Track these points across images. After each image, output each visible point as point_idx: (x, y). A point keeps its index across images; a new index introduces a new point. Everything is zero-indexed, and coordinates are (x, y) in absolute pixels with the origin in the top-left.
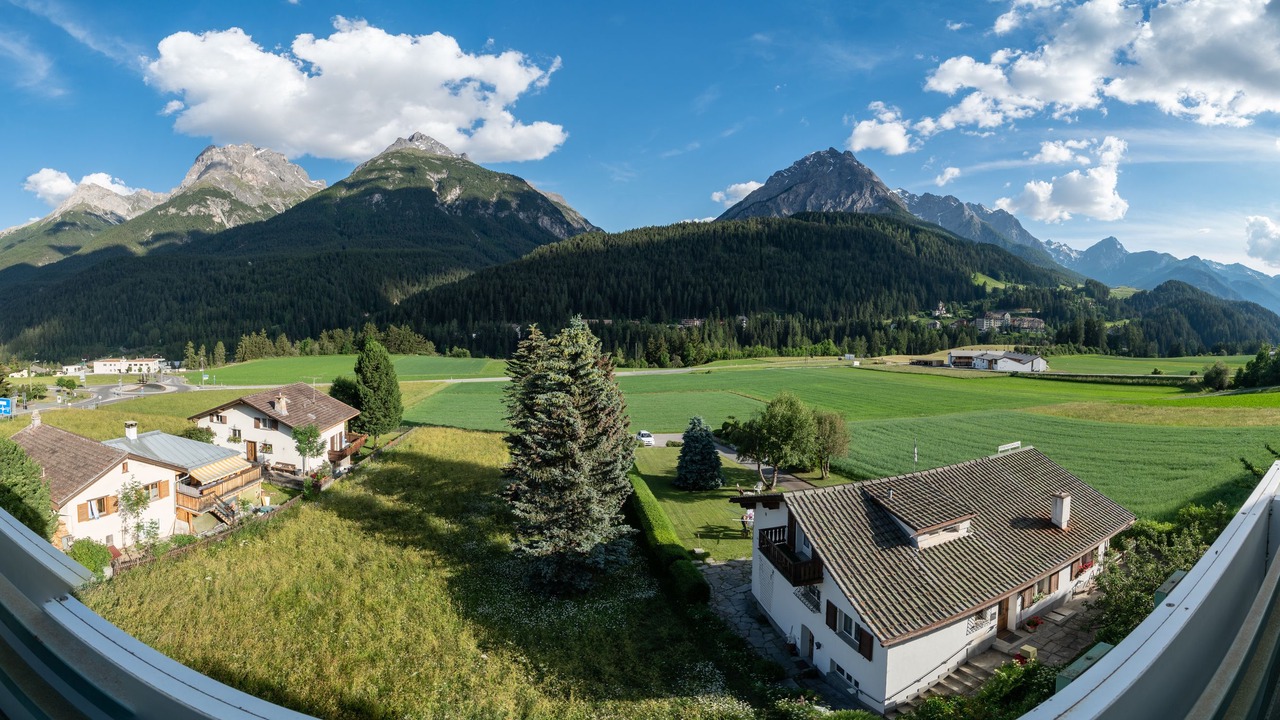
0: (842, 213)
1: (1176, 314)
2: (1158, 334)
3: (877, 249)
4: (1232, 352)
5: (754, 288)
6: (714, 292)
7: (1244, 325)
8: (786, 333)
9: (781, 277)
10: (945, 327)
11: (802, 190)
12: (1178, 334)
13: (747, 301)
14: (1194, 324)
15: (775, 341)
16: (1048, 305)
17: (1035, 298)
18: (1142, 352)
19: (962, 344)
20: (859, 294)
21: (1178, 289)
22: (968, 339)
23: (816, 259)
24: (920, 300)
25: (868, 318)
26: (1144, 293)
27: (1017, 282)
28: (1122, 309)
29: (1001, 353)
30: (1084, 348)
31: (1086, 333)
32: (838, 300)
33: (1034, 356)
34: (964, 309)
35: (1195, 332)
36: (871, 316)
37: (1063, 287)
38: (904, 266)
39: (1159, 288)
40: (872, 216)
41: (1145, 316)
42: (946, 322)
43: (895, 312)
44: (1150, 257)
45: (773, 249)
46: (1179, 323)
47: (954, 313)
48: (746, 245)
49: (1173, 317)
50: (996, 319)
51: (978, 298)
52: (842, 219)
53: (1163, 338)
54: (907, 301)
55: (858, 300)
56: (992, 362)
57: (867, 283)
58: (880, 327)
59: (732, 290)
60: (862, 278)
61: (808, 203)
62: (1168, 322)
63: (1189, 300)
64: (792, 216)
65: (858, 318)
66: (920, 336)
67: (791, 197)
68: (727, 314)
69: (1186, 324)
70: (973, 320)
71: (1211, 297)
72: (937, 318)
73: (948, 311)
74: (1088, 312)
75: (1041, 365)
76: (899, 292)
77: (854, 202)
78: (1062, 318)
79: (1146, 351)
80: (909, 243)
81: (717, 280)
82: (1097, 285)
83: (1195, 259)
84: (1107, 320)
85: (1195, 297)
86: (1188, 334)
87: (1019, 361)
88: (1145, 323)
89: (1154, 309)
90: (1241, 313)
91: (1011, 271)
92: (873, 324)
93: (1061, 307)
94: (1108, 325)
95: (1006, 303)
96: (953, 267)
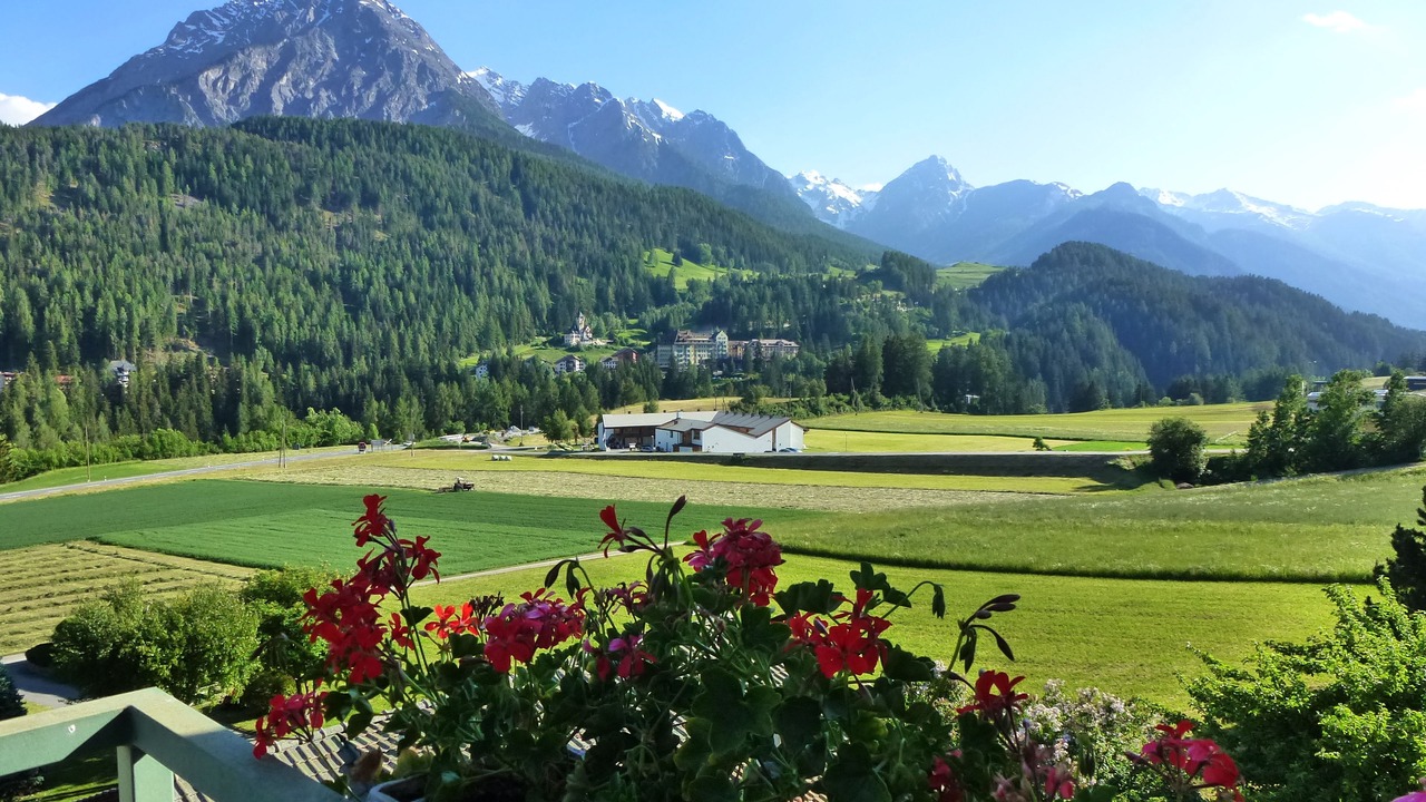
0: (356, 123)
1: (1083, 317)
2: (1044, 362)
3: (439, 204)
4: (1217, 396)
5: (146, 294)
6: (38, 306)
7: (1244, 330)
8: (234, 399)
9: (214, 271)
10: (591, 370)
11: (259, 62)
12: (1090, 360)
13: (130, 328)
14: (1126, 338)
15: (208, 416)
16: (806, 311)
17: (778, 298)
18: (1010, 401)
19: (627, 400)
20: (401, 304)
21: (1085, 261)
22: (638, 390)
23: (299, 229)
24: (536, 313)
25: (424, 356)
26: (1009, 273)
27: (738, 266)
28: (963, 312)
29: (709, 416)
30: (884, 400)
31: (887, 365)
32: (356, 320)
33: (775, 420)
34: (630, 327)
35: (1128, 354)
36: (431, 350)
37: (835, 272)
38: (500, 240)
39: (1044, 262)
40: (425, 130)
41: (1014, 325)
42: (593, 358)
43: (483, 340)
44: (1021, 194)
45: (191, 201)
46: (1090, 336)
47: (611, 336)
48: (122, 190)
49: (1078, 324)
50: (699, 346)
51: (659, 303)
52: (357, 136)
53: (1057, 369)
54: (509, 315)
55: (399, 317)
56: (690, 438)
57: (420, 280)
58: (454, 377)
59: (89, 300)
60: (407, 268)
61: (275, 96)
62: (1066, 335)
63: (1111, 282)
64: (237, 125)
65: (402, 355)
66: (537, 389)
67: (234, 79)
68: (77, 355)
69: (1107, 337)
70: (649, 348)
71: (1164, 273)
72: (577, 349)
73: (596, 333)
74: (892, 324)
75: (792, 438)
76: (491, 295)
77: (382, 98)
78: (839, 337)
79: (1017, 398)
80: (507, 188)
81: (43, 274)
82: (906, 262)
83: (1122, 189)
84: (930, 336)
85: (1125, 275)
86: (1114, 359)
87: (745, 431)
88: (1015, 340)
89: (1033, 308)
90: (1236, 304)
91: (727, 243)
92: (435, 368)
93: (833, 315)
94: (934, 347)
95: (717, 312)
96: (602, 237)
